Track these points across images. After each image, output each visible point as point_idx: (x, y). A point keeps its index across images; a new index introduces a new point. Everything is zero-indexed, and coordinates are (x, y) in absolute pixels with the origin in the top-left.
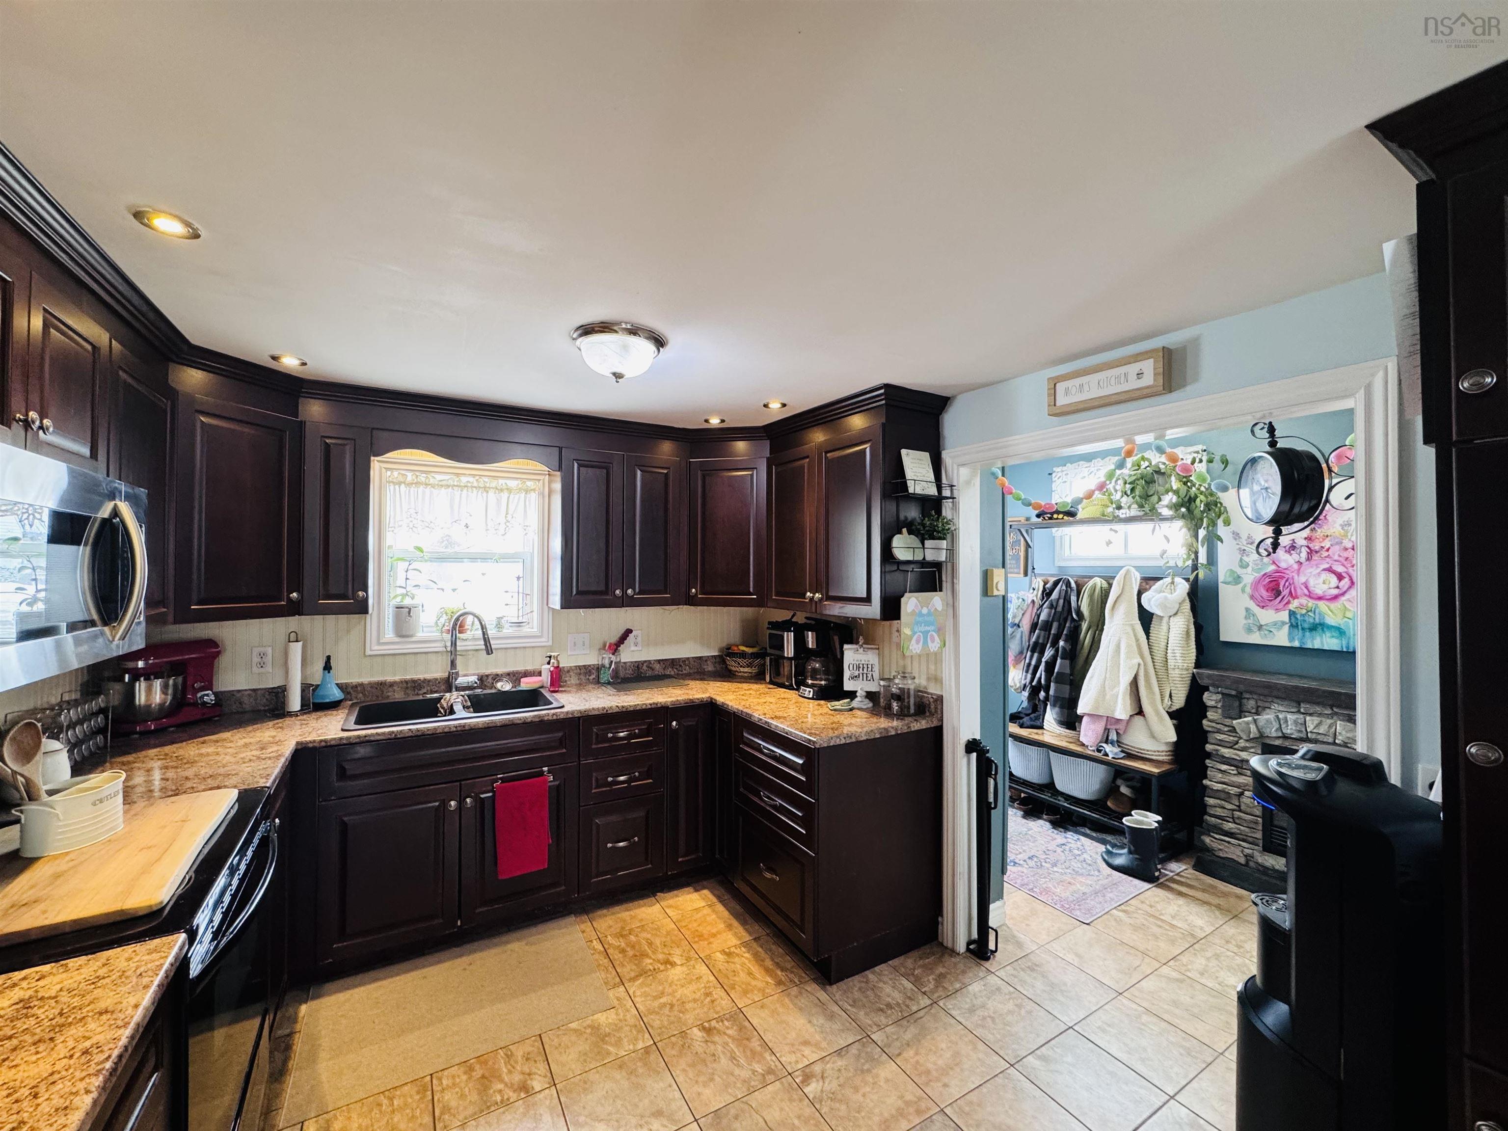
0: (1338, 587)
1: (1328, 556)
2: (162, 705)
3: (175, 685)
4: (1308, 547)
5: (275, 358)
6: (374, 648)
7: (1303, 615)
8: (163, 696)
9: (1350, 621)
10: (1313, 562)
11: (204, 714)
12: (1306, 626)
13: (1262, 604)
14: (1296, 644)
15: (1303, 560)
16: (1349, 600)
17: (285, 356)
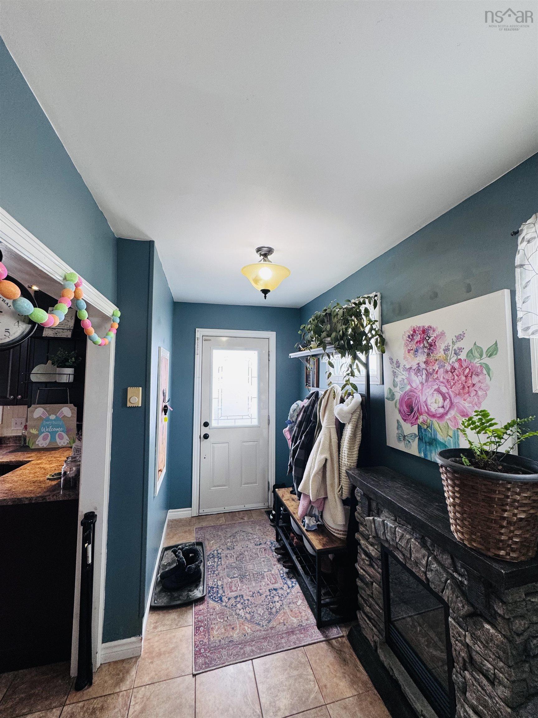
0: (443, 407)
1: (437, 378)
4: (426, 370)
7: (425, 430)
9: (451, 439)
10: (430, 384)
12: (427, 440)
13: (404, 418)
14: (422, 455)
15: (424, 381)
16: (450, 419)
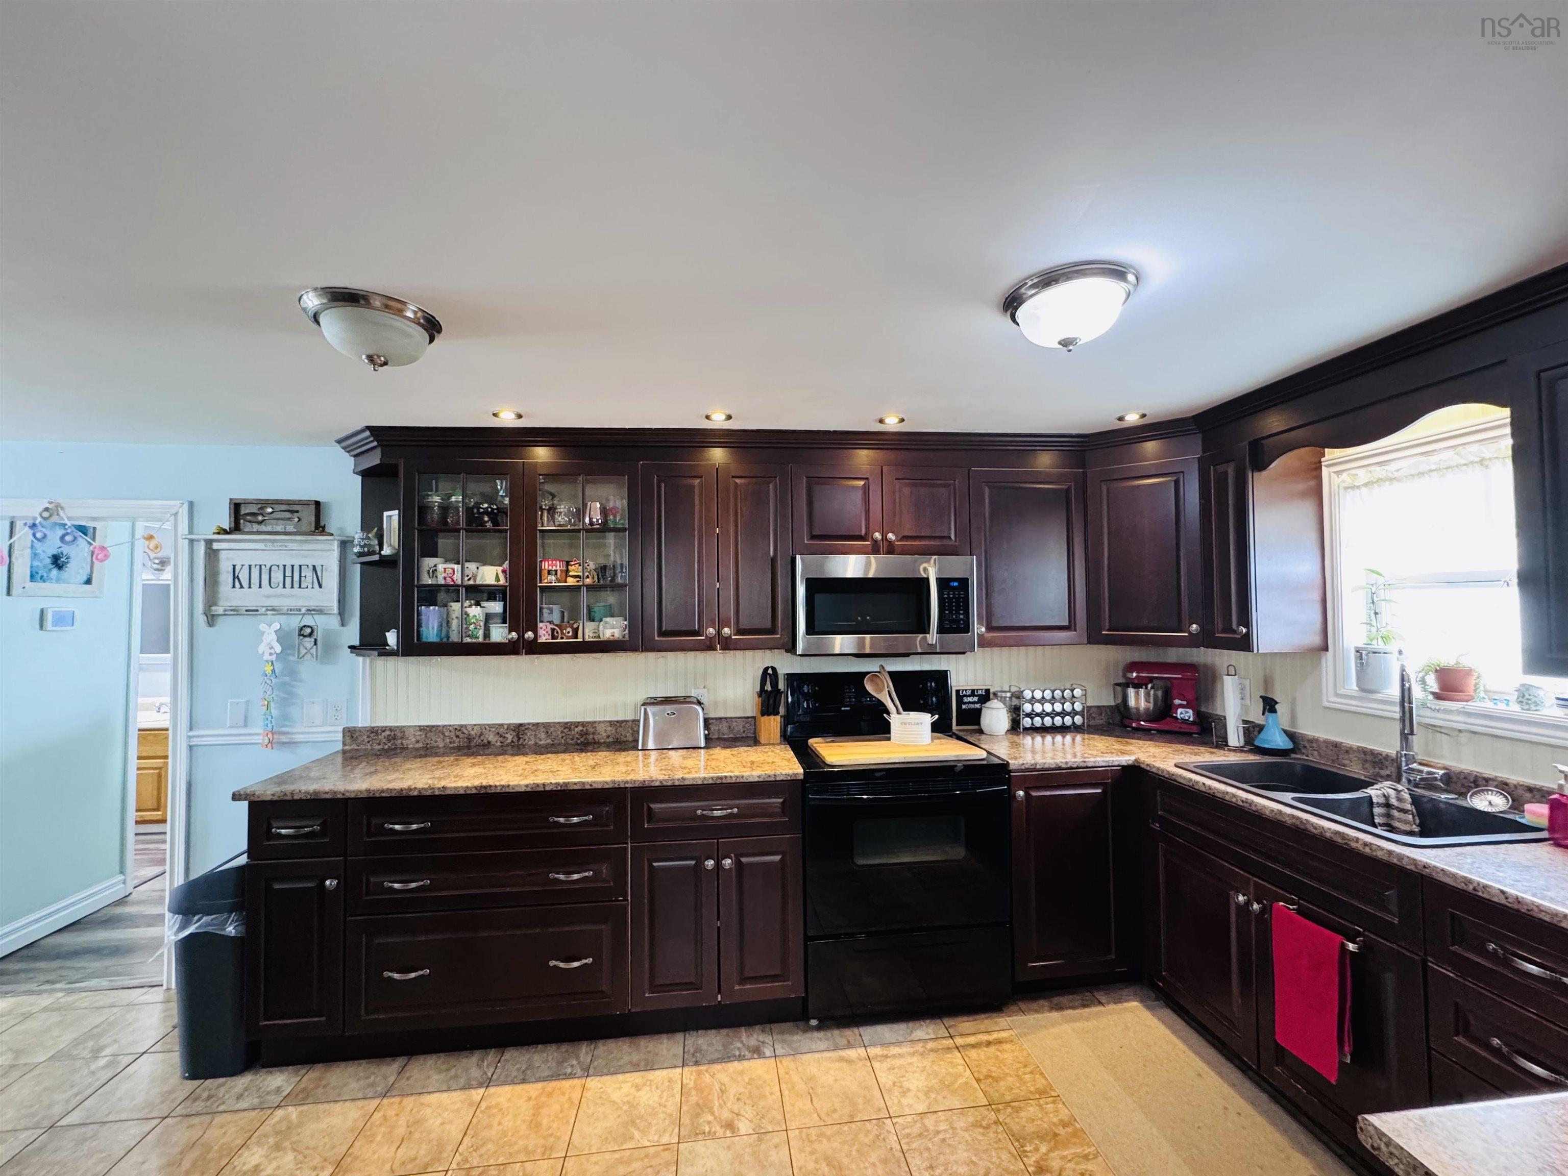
2: (1147, 709)
3: (1155, 696)
5: (1121, 419)
6: (1330, 699)
8: (1146, 703)
11: (1180, 728)
17: (1127, 414)
